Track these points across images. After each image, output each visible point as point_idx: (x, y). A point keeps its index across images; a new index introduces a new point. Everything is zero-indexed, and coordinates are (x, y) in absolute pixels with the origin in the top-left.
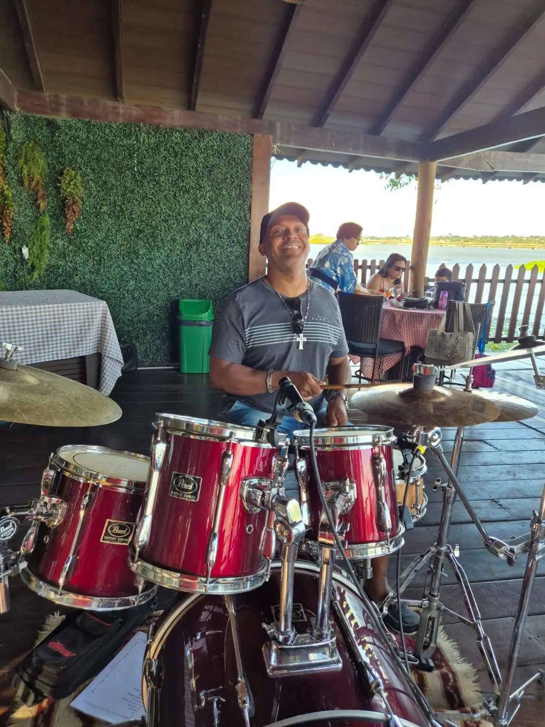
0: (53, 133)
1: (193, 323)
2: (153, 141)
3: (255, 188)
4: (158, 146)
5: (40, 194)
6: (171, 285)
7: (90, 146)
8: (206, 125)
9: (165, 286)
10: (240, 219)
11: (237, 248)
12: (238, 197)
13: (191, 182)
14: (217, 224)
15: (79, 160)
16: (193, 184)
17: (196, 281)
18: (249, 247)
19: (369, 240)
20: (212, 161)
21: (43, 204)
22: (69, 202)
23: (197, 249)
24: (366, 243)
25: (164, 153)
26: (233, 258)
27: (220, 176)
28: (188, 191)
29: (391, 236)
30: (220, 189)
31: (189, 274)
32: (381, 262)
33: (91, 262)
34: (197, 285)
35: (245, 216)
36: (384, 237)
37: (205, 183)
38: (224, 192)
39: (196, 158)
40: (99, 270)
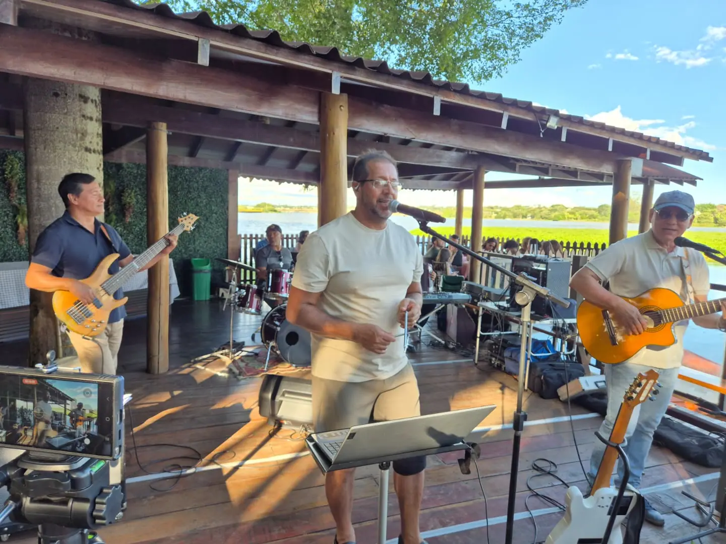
0: (118, 171)
1: (201, 271)
2: (174, 173)
3: (230, 197)
4: (176, 176)
5: (110, 203)
6: (183, 251)
7: (139, 177)
8: (202, 166)
9: (180, 251)
10: (222, 213)
11: (221, 229)
12: (221, 202)
13: (194, 194)
14: (210, 216)
15: (132, 184)
16: (196, 196)
17: (198, 248)
18: (227, 228)
19: (282, 208)
20: (206, 183)
21: (111, 209)
22: (127, 207)
23: (198, 231)
24: (280, 212)
25: (180, 179)
26: (218, 234)
27: (211, 191)
28: (193, 199)
29: (303, 205)
30: (211, 198)
31: (194, 244)
32: (297, 235)
33: (136, 240)
34: (198, 250)
35: (225, 212)
36: (296, 205)
37: (203, 195)
38: (213, 199)
39: (197, 182)
40: (141, 243)
